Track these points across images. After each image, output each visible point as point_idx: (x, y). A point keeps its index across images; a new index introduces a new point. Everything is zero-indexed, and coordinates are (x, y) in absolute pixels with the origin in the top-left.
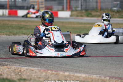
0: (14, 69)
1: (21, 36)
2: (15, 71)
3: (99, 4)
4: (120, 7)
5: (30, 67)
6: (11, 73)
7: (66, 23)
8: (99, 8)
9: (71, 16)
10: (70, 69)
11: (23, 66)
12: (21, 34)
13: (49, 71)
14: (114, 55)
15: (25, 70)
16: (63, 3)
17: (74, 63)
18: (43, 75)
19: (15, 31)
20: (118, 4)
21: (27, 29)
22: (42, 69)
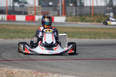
0: (6, 71)
2: (7, 73)
5: (23, 69)
6: (3, 74)
9: (66, 21)
11: (16, 68)
12: (18, 38)
13: (39, 73)
15: (17, 72)
19: (12, 35)
20: (110, 10)
21: (24, 33)
22: (33, 71)
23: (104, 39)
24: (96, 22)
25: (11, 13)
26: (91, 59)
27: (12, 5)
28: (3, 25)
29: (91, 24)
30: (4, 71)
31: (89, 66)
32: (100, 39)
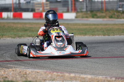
0: (19, 71)
2: (20, 74)
3: (104, 5)
5: (36, 69)
6: (16, 75)
7: (71, 24)
8: (104, 9)
9: (76, 17)
10: (76, 70)
11: (28, 68)
12: (26, 36)
13: (55, 73)
14: (120, 56)
15: (31, 72)
16: (68, 4)
18: (49, 77)
19: (20, 33)
21: (32, 31)
23: (118, 36)
24: (108, 17)
25: (18, 10)
26: (108, 57)
27: (17, 2)
28: (9, 23)
30: (17, 72)
31: (106, 64)
32: (114, 35)
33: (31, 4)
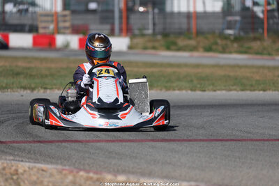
0: (1, 167)
1: (16, 93)
2: (4, 172)
3: (193, 22)
4: (242, 29)
5: (38, 163)
8: (194, 31)
9: (130, 48)
11: (22, 161)
12: (18, 88)
13: (82, 173)
14: (228, 138)
15: (27, 169)
16: (113, 18)
17: (137, 153)
18: (68, 181)
19: (4, 81)
20: (236, 21)
21: (31, 75)
22: (64, 168)
23: (224, 92)
24: (201, 50)
26: (201, 140)
29: (191, 56)
32: (215, 91)
33: (29, 15)
